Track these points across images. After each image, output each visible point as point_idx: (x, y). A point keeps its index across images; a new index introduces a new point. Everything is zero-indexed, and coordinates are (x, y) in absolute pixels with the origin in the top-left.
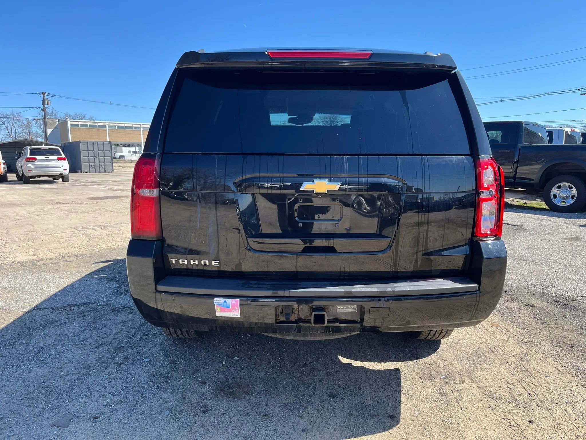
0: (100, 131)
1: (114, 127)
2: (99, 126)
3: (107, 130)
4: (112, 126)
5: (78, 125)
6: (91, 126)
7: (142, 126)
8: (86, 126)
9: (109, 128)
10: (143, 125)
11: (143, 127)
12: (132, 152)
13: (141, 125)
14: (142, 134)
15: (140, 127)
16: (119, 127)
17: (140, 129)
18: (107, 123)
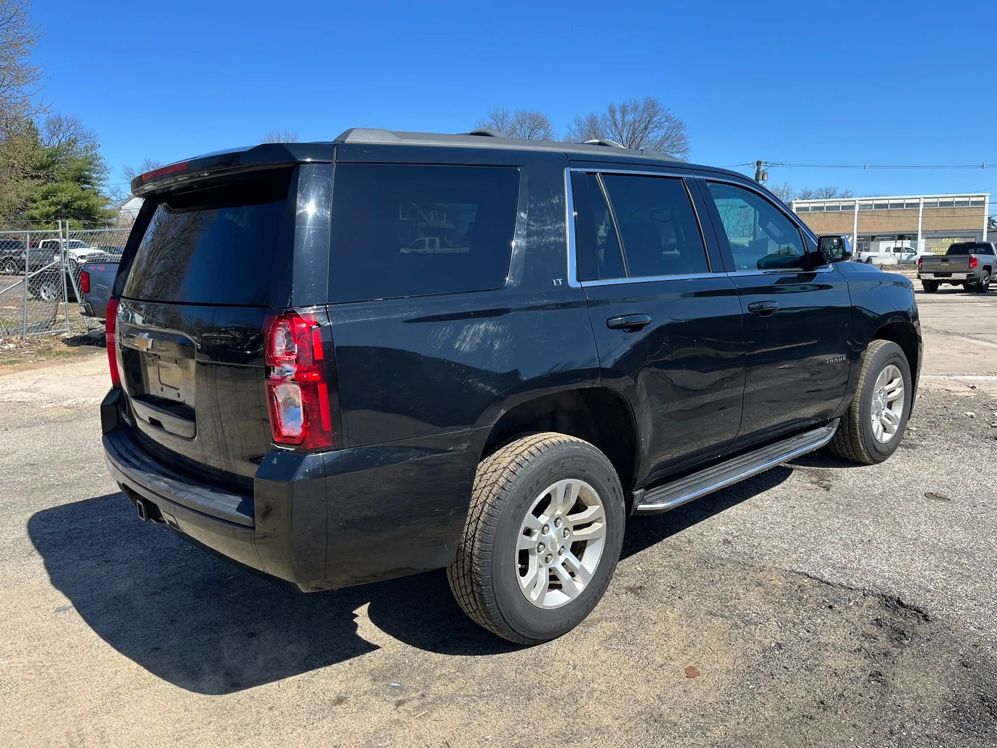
0: (843, 215)
1: (869, 207)
2: (843, 207)
3: (856, 213)
4: (866, 205)
5: (809, 208)
6: (828, 208)
7: (922, 201)
8: (821, 208)
9: (859, 209)
10: (924, 198)
11: (924, 203)
12: (892, 250)
13: (922, 199)
14: (921, 215)
15: (918, 204)
16: (877, 206)
17: (919, 206)
18: (857, 202)
